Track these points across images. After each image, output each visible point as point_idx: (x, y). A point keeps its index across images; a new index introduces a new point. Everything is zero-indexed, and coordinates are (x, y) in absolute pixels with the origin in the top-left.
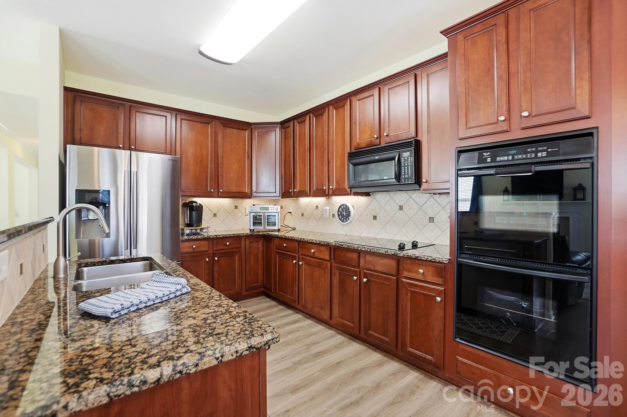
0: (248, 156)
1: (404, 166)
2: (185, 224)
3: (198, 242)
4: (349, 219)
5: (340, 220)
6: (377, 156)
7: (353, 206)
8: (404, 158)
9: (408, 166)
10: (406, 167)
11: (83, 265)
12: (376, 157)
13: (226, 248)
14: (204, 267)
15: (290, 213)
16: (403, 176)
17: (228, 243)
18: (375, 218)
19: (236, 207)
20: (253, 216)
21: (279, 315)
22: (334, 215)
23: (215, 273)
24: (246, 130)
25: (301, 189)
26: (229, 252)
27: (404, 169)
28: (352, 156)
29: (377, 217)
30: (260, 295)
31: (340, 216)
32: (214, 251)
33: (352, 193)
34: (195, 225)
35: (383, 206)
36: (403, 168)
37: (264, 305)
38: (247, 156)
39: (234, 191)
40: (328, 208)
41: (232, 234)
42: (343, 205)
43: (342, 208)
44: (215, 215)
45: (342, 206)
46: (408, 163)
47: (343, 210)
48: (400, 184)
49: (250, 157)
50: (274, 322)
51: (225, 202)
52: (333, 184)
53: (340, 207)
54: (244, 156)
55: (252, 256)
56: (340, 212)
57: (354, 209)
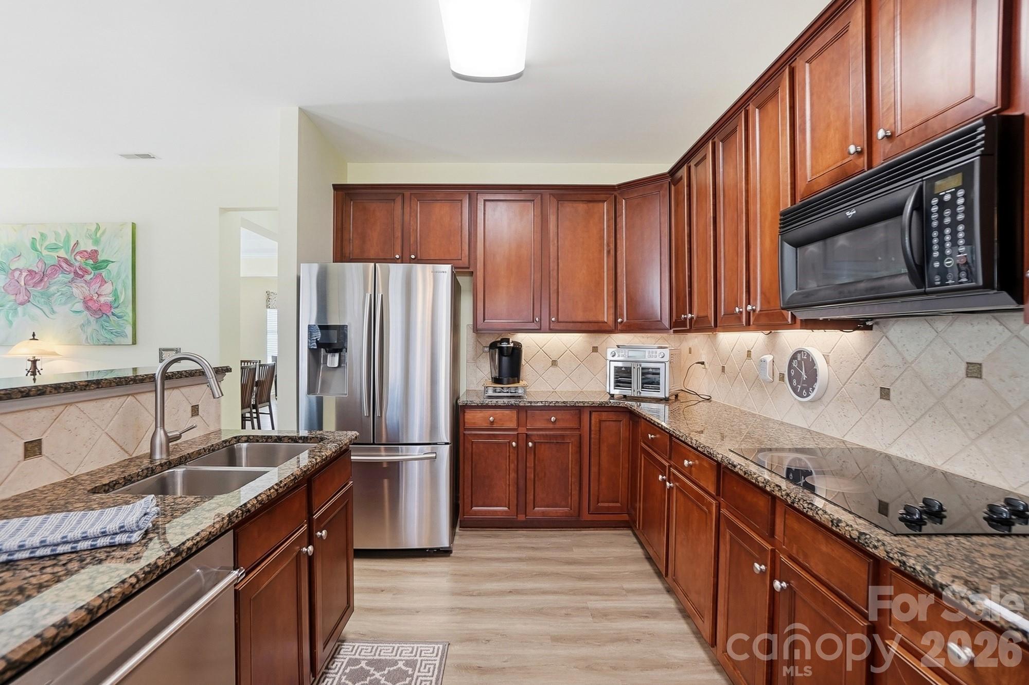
0: (609, 252)
1: (941, 228)
2: (492, 378)
3: (498, 411)
4: (813, 389)
5: (795, 389)
6: (849, 210)
7: (826, 357)
8: (941, 198)
9: (954, 224)
10: (948, 231)
11: (243, 439)
12: (848, 213)
13: (551, 426)
14: (509, 456)
15: (703, 363)
16: (937, 265)
17: (553, 419)
18: (885, 393)
19: (595, 349)
20: (615, 367)
21: (627, 586)
22: (782, 378)
23: (528, 470)
24: (604, 201)
25: (702, 314)
26: (555, 437)
27: (941, 236)
28: (789, 219)
29: (892, 393)
30: (623, 527)
31: (795, 381)
32: (528, 430)
33: (798, 322)
34: (505, 380)
35: (910, 359)
36: (935, 234)
37: (618, 551)
38: (605, 251)
39: (579, 319)
40: (769, 358)
41: (562, 401)
42: (800, 352)
43: (799, 359)
44: (554, 363)
45: (799, 356)
46: (954, 214)
47: (799, 363)
48: (925, 293)
49: (612, 252)
50: (606, 598)
51: (575, 340)
52: (756, 299)
53: (794, 357)
54: (601, 251)
55: (604, 448)
56: (794, 368)
57: (828, 363)
